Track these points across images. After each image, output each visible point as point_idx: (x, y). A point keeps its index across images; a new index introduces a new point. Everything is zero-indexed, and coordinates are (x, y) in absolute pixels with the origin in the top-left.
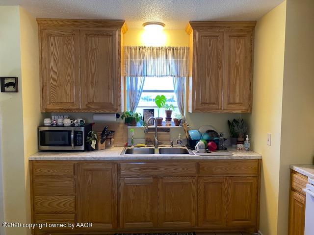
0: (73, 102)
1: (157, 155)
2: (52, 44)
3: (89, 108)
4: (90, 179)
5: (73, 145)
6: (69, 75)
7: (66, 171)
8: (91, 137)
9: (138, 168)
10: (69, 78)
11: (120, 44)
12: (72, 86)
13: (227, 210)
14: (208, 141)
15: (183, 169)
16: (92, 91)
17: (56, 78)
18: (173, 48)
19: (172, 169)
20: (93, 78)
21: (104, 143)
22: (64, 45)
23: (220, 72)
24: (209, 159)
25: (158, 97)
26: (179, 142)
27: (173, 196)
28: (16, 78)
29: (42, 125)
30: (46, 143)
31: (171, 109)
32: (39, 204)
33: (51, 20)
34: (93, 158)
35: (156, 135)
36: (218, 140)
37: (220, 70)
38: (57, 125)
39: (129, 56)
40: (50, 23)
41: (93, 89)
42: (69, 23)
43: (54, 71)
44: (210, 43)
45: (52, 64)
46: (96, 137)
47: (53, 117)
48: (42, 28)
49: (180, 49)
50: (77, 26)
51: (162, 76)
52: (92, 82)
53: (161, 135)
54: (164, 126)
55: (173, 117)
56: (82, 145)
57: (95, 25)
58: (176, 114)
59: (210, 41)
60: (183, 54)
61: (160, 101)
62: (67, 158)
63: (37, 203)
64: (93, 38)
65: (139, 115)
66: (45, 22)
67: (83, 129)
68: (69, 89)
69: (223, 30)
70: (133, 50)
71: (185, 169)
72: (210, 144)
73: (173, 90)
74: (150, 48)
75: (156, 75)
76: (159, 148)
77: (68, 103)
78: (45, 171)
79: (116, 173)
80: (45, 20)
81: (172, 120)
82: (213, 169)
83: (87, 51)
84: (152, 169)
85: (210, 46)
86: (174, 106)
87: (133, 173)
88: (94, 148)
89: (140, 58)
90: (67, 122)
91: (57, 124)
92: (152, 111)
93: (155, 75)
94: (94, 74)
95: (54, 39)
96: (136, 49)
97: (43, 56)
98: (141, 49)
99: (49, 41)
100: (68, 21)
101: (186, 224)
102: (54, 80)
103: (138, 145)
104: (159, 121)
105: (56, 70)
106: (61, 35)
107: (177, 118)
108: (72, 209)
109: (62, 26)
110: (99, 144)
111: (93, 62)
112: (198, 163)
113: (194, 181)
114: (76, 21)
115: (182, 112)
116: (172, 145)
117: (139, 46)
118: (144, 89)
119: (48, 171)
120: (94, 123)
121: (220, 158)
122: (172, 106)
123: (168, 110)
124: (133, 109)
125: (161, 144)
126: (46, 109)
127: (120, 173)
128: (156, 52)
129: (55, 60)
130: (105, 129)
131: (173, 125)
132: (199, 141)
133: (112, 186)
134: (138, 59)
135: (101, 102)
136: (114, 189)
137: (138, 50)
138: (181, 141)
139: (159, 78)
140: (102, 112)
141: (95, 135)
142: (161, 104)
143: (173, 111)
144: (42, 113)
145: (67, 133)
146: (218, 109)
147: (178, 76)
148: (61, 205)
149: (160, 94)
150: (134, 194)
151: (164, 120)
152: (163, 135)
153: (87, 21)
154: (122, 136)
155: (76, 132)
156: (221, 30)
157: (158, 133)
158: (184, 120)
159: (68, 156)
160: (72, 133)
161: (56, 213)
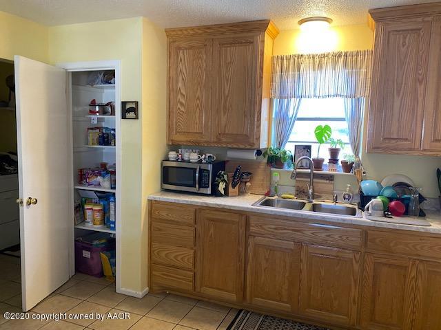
0: (202, 133)
1: (306, 212)
2: (181, 60)
3: (219, 141)
4: (212, 230)
5: (197, 186)
6: (198, 98)
7: (185, 217)
8: (220, 178)
9: (273, 227)
10: (198, 102)
11: (262, 54)
12: (201, 112)
13: (413, 313)
14: (391, 199)
15: (340, 237)
16: (224, 119)
17: (184, 102)
18: (346, 53)
19: (323, 235)
20: (225, 101)
21: (237, 187)
22: (193, 60)
23: (421, 89)
24: (385, 226)
25: (319, 128)
26: (347, 197)
27: (323, 274)
28: (137, 103)
29: (167, 159)
30: (170, 181)
31: (338, 146)
32: (155, 252)
33: (181, 30)
34: (218, 205)
35: (312, 184)
36: (409, 199)
37: (421, 84)
38: (183, 161)
39: (278, 69)
40: (180, 33)
41: (226, 116)
42: (200, 32)
43: (182, 94)
44: (404, 42)
45: (180, 85)
46: (226, 180)
47: (180, 150)
48: (171, 40)
49: (357, 55)
50: (210, 34)
51: (325, 96)
52: (225, 107)
53: (320, 185)
54: (325, 171)
55: (341, 157)
56: (208, 187)
57: (231, 30)
58: (346, 154)
59: (405, 38)
60: (362, 61)
61: (322, 134)
62: (187, 201)
63: (154, 251)
64: (229, 48)
65: (288, 152)
66: (175, 33)
67: (210, 167)
68: (197, 115)
69: (430, 19)
70: (285, 61)
71: (344, 238)
72: (393, 203)
73: (344, 117)
74: (309, 56)
75: (318, 95)
76: (314, 202)
77: (196, 133)
78: (164, 214)
79: (244, 228)
80: (174, 31)
81: (340, 162)
82: (392, 245)
83: (220, 65)
84: (293, 230)
85: (403, 46)
86: (344, 141)
87: (266, 232)
88: (223, 192)
89: (294, 71)
90: (194, 157)
91: (183, 159)
92: (308, 148)
93: (315, 96)
94: (228, 96)
95: (183, 52)
96: (288, 59)
97: (171, 75)
98: (296, 58)
99: (177, 56)
100: (199, 28)
101: (341, 319)
102: (182, 104)
103: (283, 196)
104: (318, 163)
105: (184, 93)
106: (191, 48)
107: (347, 159)
108: (191, 266)
109: (192, 35)
110: (231, 189)
111: (227, 80)
112: (366, 231)
113: (357, 257)
114: (208, 27)
115: (356, 152)
116: (336, 200)
117: (294, 54)
118: (298, 116)
119: (167, 215)
120: (228, 161)
121: (406, 227)
122: (340, 142)
123: (334, 147)
124: (281, 144)
125: (319, 197)
126: (172, 140)
127: (249, 230)
128: (319, 62)
129: (183, 79)
130: (237, 169)
131: (339, 171)
132: (375, 197)
133: (239, 244)
134: (291, 73)
135: (235, 133)
136: (241, 249)
137: (292, 60)
138: (349, 196)
139: (320, 99)
140: (235, 146)
141: (225, 176)
142: (324, 138)
143: (341, 150)
144: (168, 145)
145: (192, 170)
146: (414, 149)
147: (352, 95)
148: (179, 258)
149: (323, 124)
150: (267, 260)
151: (326, 162)
152: (323, 185)
153: (221, 26)
154: (263, 180)
155: (201, 171)
156: (426, 19)
157: (315, 180)
158: (359, 165)
159: (189, 200)
160: (197, 172)
161: (173, 266)
